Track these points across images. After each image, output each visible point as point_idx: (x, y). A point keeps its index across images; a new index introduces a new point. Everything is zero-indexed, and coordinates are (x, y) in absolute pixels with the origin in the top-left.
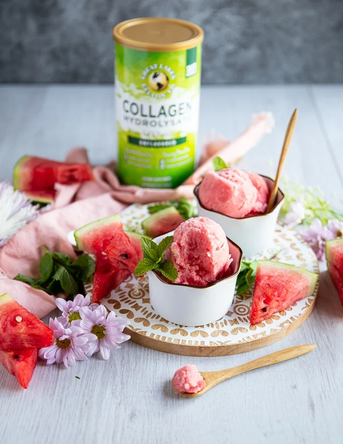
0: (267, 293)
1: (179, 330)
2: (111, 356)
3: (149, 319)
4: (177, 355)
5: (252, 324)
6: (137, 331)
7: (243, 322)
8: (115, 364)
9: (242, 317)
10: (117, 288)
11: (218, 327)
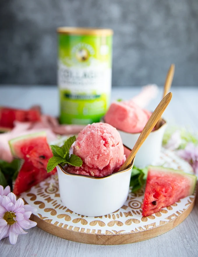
0: (156, 189)
1: (80, 219)
3: (57, 210)
5: (144, 216)
6: (44, 219)
7: (136, 214)
9: (135, 210)
11: (114, 218)
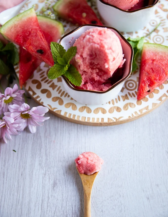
0: (151, 78)
1: (85, 107)
2: (37, 130)
3: (63, 98)
4: (84, 126)
5: (139, 99)
6: (54, 111)
7: (132, 97)
8: (40, 137)
10: (38, 68)
11: (113, 104)
